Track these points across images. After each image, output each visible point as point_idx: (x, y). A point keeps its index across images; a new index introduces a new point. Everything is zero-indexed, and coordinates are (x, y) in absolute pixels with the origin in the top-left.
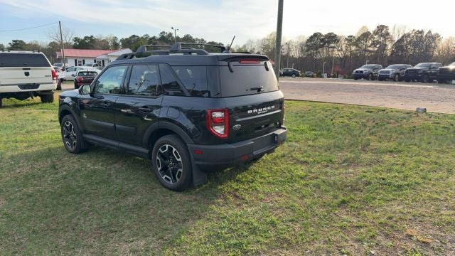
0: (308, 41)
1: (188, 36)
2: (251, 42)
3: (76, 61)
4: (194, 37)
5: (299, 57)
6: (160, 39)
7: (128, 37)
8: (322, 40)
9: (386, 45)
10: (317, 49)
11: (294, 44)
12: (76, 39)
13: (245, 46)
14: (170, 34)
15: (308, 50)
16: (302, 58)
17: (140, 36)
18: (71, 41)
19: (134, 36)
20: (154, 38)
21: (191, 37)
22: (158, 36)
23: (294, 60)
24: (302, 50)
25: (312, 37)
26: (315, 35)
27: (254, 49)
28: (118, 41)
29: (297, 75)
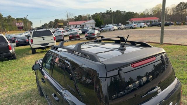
0: (176, 7)
1: (118, 10)
2: (147, 10)
3: (74, 26)
4: (121, 11)
5: (172, 15)
6: (106, 13)
7: (94, 14)
8: (185, 6)
10: (182, 10)
11: (169, 9)
12: (75, 17)
13: (144, 12)
14: (111, 11)
15: (177, 11)
16: (174, 15)
17: (99, 13)
18: (74, 18)
19: (96, 13)
20: (104, 13)
21: (119, 11)
22: (105, 12)
23: (169, 16)
24: (174, 11)
25: (179, 5)
26: (181, 3)
27: (149, 13)
28: (90, 16)
29: (172, 24)
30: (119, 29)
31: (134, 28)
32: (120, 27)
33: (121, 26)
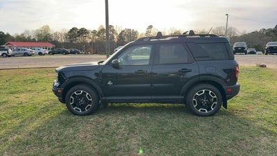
0: (69, 32)
8: (78, 32)
9: (113, 37)
10: (75, 37)
13: (23, 34)
15: (70, 38)
24: (66, 38)
26: (73, 29)
27: (30, 36)
29: (79, 53)
30: (5, 55)
31: (31, 55)
32: (6, 52)
33: (7, 50)
